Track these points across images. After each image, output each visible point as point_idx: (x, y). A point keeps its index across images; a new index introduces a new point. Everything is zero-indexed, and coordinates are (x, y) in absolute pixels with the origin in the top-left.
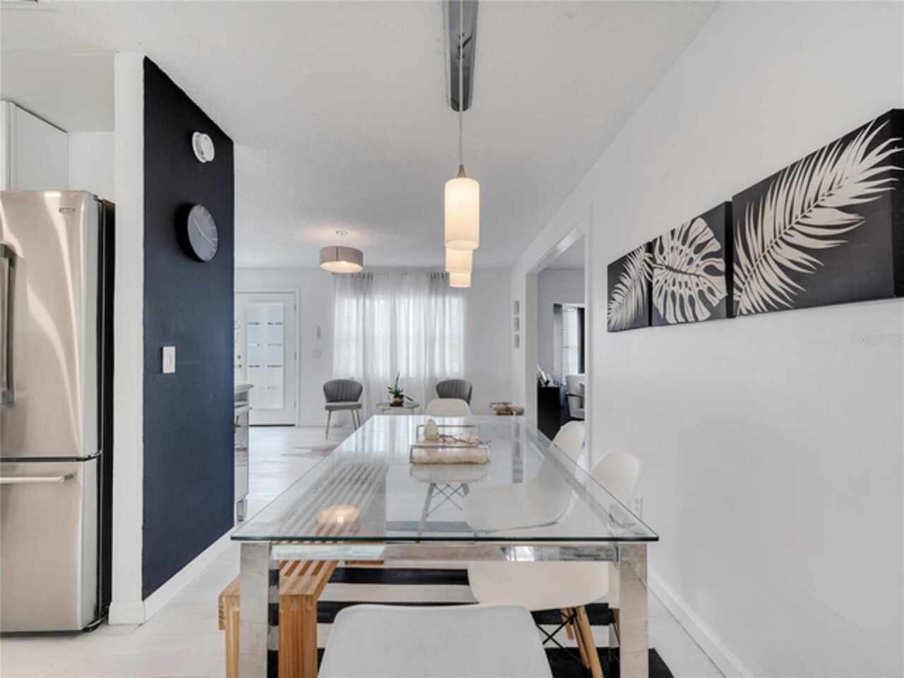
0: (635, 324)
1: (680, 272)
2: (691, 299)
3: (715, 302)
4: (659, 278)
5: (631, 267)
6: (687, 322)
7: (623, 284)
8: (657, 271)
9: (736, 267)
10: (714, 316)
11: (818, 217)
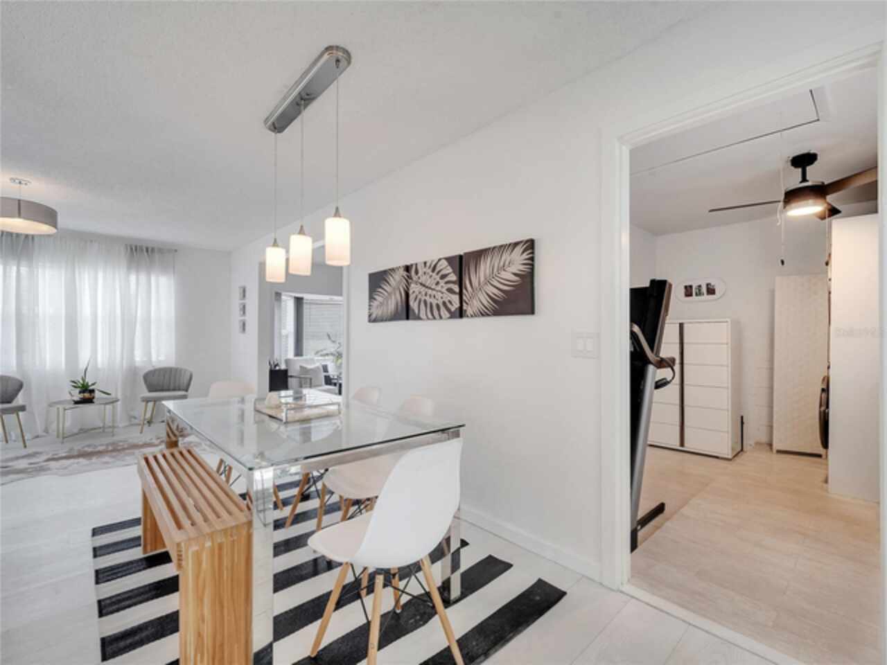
0: (395, 317)
1: (430, 288)
2: (438, 306)
3: (453, 309)
4: (414, 289)
5: (391, 278)
6: (434, 318)
7: (383, 289)
8: (413, 285)
9: (464, 291)
10: (452, 316)
11: (505, 275)
